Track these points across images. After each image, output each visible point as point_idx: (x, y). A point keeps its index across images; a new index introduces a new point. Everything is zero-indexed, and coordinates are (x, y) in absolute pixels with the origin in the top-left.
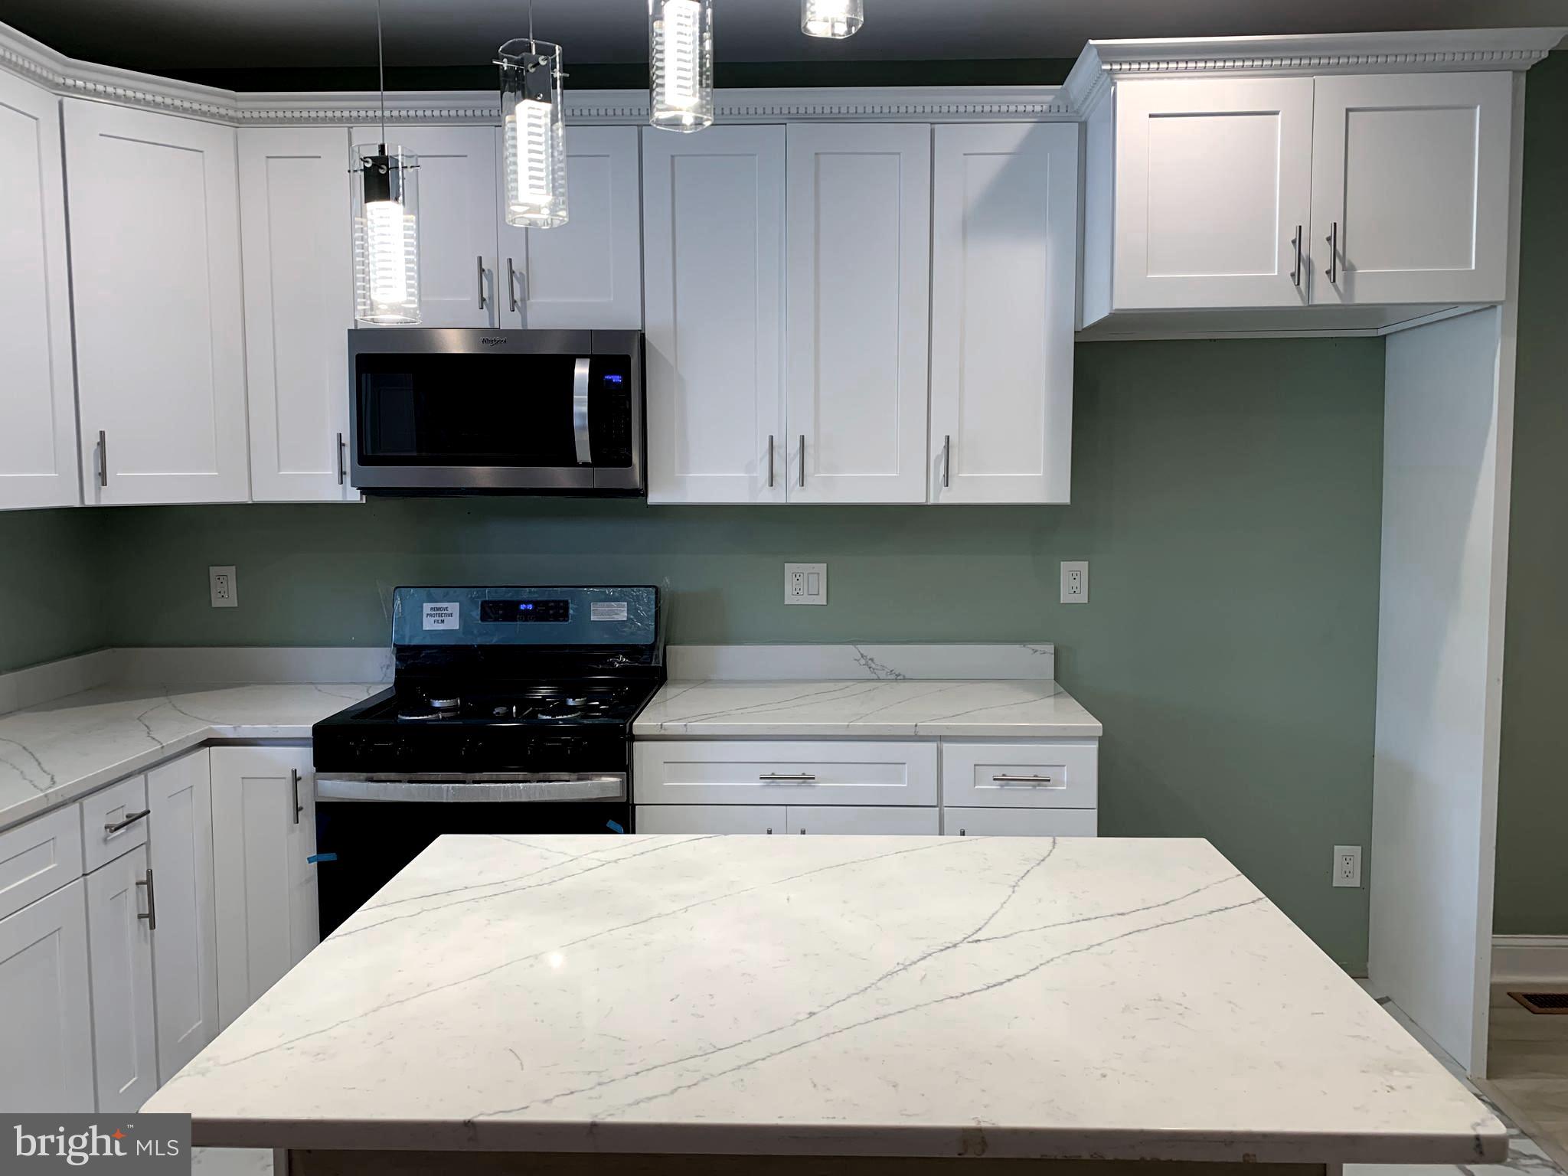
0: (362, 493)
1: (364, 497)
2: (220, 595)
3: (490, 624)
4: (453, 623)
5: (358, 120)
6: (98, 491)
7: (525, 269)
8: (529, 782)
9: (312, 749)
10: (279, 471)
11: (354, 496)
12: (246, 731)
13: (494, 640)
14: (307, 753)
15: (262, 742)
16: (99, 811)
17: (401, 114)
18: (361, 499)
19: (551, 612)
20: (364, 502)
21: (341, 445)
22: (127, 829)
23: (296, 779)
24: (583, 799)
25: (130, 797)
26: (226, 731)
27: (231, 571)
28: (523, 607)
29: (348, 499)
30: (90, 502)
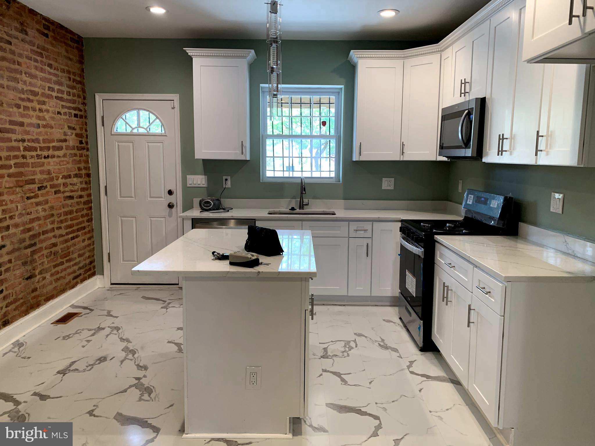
2: (459, 189)
4: (471, 202)
6: (403, 157)
7: (470, 81)
22: (364, 232)
27: (461, 182)
28: (482, 199)
30: (401, 159)
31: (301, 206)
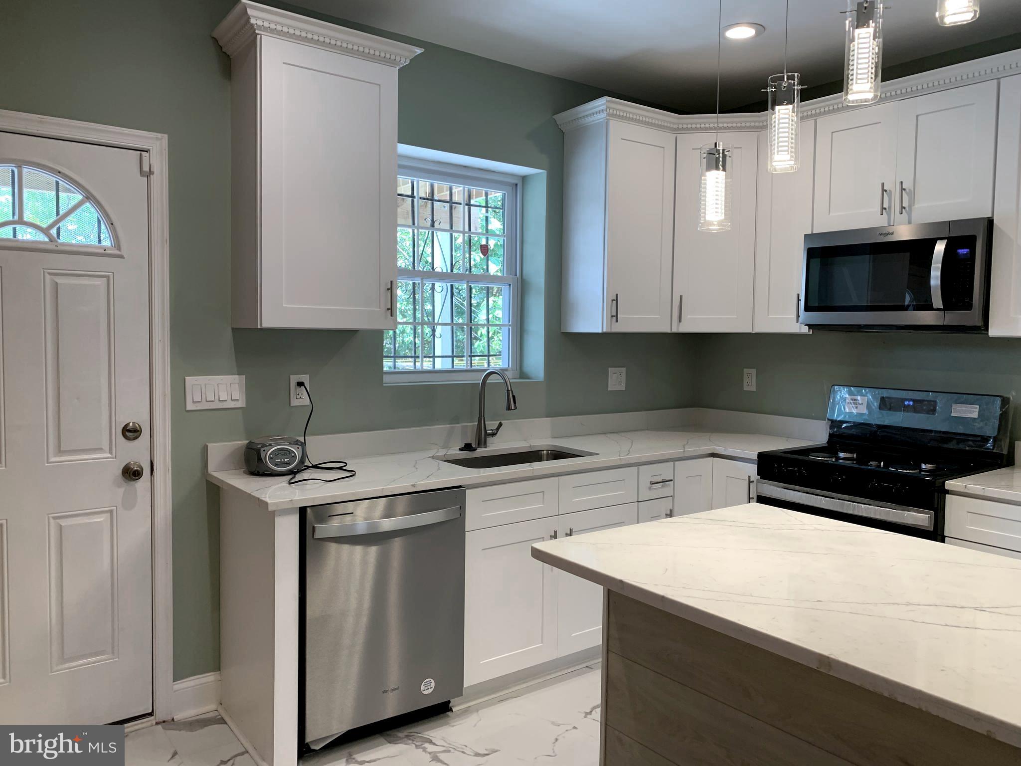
0: (809, 328)
1: (811, 330)
2: (747, 384)
3: (884, 412)
4: (864, 410)
5: (820, 114)
6: (678, 325)
7: (913, 188)
8: (870, 505)
9: (757, 466)
10: (768, 315)
11: (805, 330)
12: (730, 452)
13: (887, 422)
14: (755, 467)
15: (737, 459)
16: (648, 473)
17: (839, 106)
18: (809, 332)
19: (924, 408)
20: (811, 333)
21: (799, 300)
22: (662, 486)
23: (750, 482)
24: (902, 523)
25: (665, 471)
26: (720, 450)
27: (753, 371)
28: (906, 403)
29: (802, 331)
30: (675, 330)
31: (481, 443)
